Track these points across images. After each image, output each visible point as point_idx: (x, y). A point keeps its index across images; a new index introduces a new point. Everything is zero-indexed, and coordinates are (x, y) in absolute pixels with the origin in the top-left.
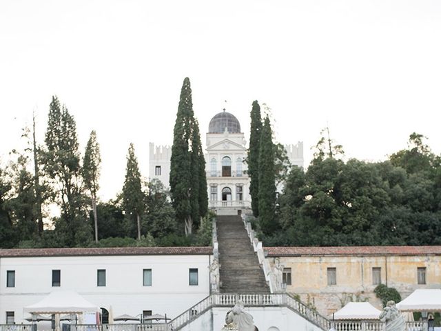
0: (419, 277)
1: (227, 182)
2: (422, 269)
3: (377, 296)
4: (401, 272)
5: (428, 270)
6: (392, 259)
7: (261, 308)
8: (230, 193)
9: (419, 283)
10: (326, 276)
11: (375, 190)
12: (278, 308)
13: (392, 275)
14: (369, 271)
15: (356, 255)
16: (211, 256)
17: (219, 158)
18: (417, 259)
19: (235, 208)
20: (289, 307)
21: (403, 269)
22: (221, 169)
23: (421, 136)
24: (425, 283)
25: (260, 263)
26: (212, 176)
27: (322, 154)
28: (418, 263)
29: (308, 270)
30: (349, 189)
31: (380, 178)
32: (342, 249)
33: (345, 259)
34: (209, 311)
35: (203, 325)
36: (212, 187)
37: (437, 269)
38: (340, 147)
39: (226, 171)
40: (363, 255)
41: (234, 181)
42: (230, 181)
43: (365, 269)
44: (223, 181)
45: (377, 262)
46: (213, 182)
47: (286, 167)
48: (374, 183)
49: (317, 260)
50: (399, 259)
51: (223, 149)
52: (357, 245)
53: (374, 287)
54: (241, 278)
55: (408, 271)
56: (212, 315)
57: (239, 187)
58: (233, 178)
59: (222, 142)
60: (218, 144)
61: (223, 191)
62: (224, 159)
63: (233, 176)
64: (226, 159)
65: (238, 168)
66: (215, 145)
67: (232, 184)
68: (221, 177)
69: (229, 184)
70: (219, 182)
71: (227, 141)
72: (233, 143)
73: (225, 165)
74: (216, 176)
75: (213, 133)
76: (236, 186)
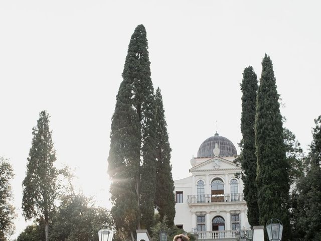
1: (218, 209)
8: (223, 224)
17: (208, 180)
22: (208, 191)
26: (198, 202)
36: (198, 217)
39: (217, 195)
41: (228, 207)
42: (222, 209)
44: (213, 209)
46: (199, 209)
51: (213, 169)
57: (235, 215)
58: (227, 203)
59: (210, 161)
60: (206, 163)
61: (214, 220)
62: (215, 181)
63: (227, 201)
64: (217, 181)
65: (233, 193)
66: (202, 164)
67: (225, 211)
68: (211, 203)
69: (220, 211)
70: (207, 209)
71: (216, 158)
72: (225, 161)
73: (215, 188)
74: (204, 202)
75: (202, 158)
76: (231, 214)
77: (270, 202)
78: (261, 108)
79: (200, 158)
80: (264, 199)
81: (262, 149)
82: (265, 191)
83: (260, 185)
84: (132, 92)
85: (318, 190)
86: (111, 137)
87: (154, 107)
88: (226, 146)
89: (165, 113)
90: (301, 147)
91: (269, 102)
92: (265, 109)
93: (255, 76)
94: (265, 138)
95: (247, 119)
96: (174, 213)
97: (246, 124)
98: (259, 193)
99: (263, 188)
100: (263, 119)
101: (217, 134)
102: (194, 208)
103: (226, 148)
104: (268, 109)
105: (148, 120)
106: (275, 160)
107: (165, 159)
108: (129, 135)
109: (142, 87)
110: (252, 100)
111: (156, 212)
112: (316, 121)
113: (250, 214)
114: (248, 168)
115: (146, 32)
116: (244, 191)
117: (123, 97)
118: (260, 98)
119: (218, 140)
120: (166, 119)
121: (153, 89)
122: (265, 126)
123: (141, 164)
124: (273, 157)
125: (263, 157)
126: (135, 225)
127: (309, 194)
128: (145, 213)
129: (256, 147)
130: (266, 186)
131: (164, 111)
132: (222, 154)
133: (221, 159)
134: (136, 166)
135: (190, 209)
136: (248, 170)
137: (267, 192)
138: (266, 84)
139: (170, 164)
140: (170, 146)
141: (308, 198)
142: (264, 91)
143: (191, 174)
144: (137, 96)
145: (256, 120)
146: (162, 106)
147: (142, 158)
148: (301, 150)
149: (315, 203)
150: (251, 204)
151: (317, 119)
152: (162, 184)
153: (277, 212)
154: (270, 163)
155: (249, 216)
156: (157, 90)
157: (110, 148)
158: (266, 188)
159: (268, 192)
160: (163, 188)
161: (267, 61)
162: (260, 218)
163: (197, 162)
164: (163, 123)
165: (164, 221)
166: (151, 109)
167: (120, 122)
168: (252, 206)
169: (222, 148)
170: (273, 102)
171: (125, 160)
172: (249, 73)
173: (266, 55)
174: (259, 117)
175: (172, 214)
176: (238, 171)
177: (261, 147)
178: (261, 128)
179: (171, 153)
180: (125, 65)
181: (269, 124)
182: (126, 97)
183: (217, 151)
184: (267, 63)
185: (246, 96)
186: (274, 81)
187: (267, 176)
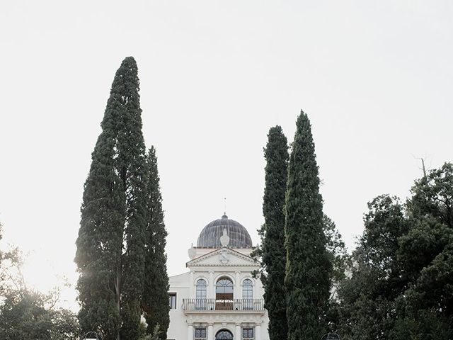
1: (224, 320)
17: (211, 279)
22: (211, 294)
26: (197, 309)
36: (196, 329)
39: (224, 300)
41: (238, 318)
42: (231, 319)
44: (218, 319)
46: (198, 319)
51: (220, 263)
57: (248, 329)
58: (237, 312)
59: (216, 252)
60: (210, 255)
61: (218, 335)
62: (221, 281)
63: (237, 309)
64: (225, 281)
65: (246, 298)
66: (204, 257)
67: (234, 323)
68: (214, 311)
69: (228, 323)
70: (210, 320)
71: (225, 249)
72: (236, 253)
73: (221, 291)
74: (205, 309)
75: (204, 248)
76: (242, 327)
77: (304, 312)
78: (295, 184)
79: (200, 248)
80: (295, 307)
81: (294, 239)
82: (297, 297)
83: (291, 288)
84: (115, 149)
85: (370, 299)
86: (82, 211)
87: (146, 173)
88: (237, 233)
89: (159, 183)
90: (343, 240)
91: (305, 176)
92: (299, 184)
93: (285, 140)
94: (299, 225)
95: (272, 197)
96: (168, 322)
97: (271, 204)
98: (289, 299)
99: (295, 293)
100: (296, 199)
101: (225, 217)
102: (191, 317)
103: (237, 236)
104: (303, 185)
105: (136, 190)
106: (312, 255)
107: (158, 246)
108: (108, 210)
109: (129, 142)
110: (279, 172)
111: (143, 320)
112: (369, 205)
113: (272, 327)
114: (271, 264)
115: (137, 68)
116: (264, 296)
117: (101, 156)
118: (293, 169)
119: (227, 224)
120: (161, 191)
121: (144, 147)
122: (299, 208)
123: (124, 251)
124: (309, 251)
125: (295, 250)
126: (113, 336)
127: (358, 303)
128: (127, 320)
129: (285, 235)
130: (298, 290)
131: (159, 179)
132: (232, 245)
133: (231, 251)
134: (117, 252)
135: (185, 319)
136: (272, 267)
137: (299, 298)
138: (302, 151)
139: (164, 253)
140: (165, 228)
141: (355, 309)
142: (298, 160)
143: (188, 270)
144: (121, 155)
145: (286, 200)
146: (156, 172)
147: (125, 243)
148: (342, 245)
149: (365, 317)
150: (275, 314)
151: (371, 202)
152: (153, 280)
153: (313, 326)
154: (305, 258)
155: (270, 330)
156: (151, 150)
157: (80, 226)
158: (299, 293)
159: (302, 298)
160: (154, 287)
161: (303, 121)
162: (289, 334)
163: (198, 253)
164: (157, 196)
165: (155, 333)
166: (141, 175)
167: (96, 190)
168: (275, 316)
169: (232, 236)
170: (311, 175)
171: (102, 245)
172: (276, 136)
173: (302, 112)
174: (291, 195)
175: (165, 324)
176: (256, 269)
177: (293, 237)
178: (294, 210)
179: (166, 238)
180: (106, 111)
181: (305, 206)
182: (106, 156)
183: (225, 239)
184: (303, 123)
185: (272, 165)
186: (312, 149)
187: (301, 277)
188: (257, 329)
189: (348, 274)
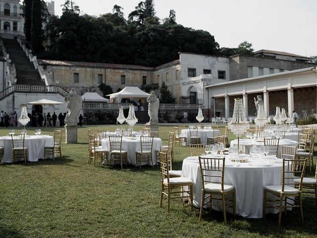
0: (122, 81)
2: (123, 76)
3: (100, 90)
4: (113, 78)
5: (126, 77)
6: (108, 70)
7: (44, 94)
8: (9, 26)
9: (122, 84)
10: (73, 78)
11: (98, 33)
12: (54, 94)
13: (108, 79)
14: (96, 76)
15: (89, 67)
16: (5, 62)
17: (3, 4)
18: (121, 71)
19: (12, 35)
20: (60, 94)
21: (114, 76)
22: (2, 9)
23: (120, 7)
24: (124, 84)
25: (36, 68)
27: (67, 9)
28: (121, 73)
29: (63, 73)
30: (85, 31)
31: (101, 27)
32: (81, 63)
33: (84, 69)
34: (12, 95)
35: (8, 103)
37: (131, 77)
38: (78, 7)
39: (7, 12)
40: (93, 67)
41: (11, 18)
42: (9, 19)
43: (95, 74)
44: (5, 18)
45: (100, 72)
47: (46, 14)
48: (98, 29)
49: (68, 68)
50: (112, 70)
52: (88, 61)
53: (98, 85)
54: (26, 76)
55: (116, 77)
56: (14, 97)
64: (7, 5)
65: (14, 12)
70: (2, 18)
73: (6, 8)
76: (13, 22)
188: (18, 23)
189: (48, 21)
